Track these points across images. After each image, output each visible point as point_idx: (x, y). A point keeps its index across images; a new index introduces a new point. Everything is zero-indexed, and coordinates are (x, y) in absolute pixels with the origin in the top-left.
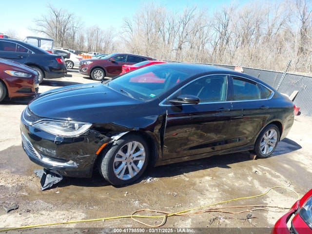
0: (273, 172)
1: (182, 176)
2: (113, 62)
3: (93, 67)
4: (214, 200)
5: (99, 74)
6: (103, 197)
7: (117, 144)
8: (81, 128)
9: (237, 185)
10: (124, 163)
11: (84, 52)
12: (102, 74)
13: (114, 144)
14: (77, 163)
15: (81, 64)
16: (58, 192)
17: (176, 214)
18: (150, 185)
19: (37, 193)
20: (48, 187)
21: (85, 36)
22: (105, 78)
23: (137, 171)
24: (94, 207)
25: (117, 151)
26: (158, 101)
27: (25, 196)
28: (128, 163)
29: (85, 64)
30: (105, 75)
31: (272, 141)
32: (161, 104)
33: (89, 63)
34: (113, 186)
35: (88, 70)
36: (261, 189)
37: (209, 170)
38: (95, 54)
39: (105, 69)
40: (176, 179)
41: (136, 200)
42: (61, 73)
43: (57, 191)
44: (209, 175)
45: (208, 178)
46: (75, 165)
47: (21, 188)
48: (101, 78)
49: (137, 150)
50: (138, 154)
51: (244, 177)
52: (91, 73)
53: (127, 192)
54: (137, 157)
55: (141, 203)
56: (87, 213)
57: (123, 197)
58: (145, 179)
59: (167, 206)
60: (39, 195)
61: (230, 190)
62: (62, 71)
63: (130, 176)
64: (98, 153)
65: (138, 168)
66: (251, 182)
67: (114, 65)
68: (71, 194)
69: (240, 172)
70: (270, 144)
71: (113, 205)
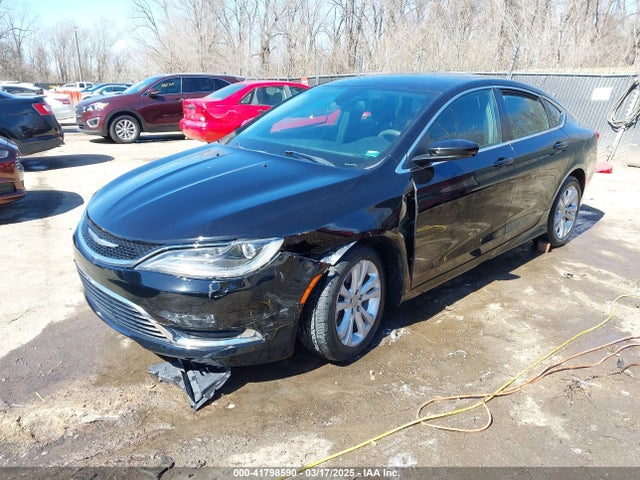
0: (595, 270)
1: (444, 312)
2: (154, 97)
3: (111, 115)
4: (538, 347)
5: (127, 128)
6: (331, 392)
7: (336, 274)
8: (260, 254)
9: (552, 308)
10: (348, 312)
11: (55, 85)
12: (134, 127)
13: (330, 274)
14: (262, 333)
15: (79, 111)
16: (231, 406)
17: (496, 393)
18: (401, 345)
19: (188, 418)
20: (205, 400)
21: (48, 48)
22: (142, 134)
23: (372, 321)
24: (332, 419)
25: (338, 289)
26: (390, 164)
27: (168, 432)
28: (355, 309)
29: (90, 109)
30: (141, 129)
31: (570, 209)
32: (399, 170)
33: (101, 106)
34: (333, 363)
35: (102, 124)
36: (597, 306)
37: (485, 289)
38: (82, 86)
39: (138, 115)
40: (439, 321)
41: (401, 385)
42: (51, 137)
43: (228, 402)
44: (493, 301)
45: (494, 307)
46: (259, 337)
47: (143, 416)
48: (133, 136)
49: (367, 278)
50: (369, 285)
51: (552, 290)
52: (109, 128)
53: (371, 372)
54: (368, 293)
55: (415, 387)
56: (326, 436)
57: (370, 383)
58: (386, 336)
59: (467, 382)
60: (194, 422)
61: (549, 320)
62: (52, 133)
63: (361, 336)
64: (303, 300)
65: (371, 315)
66: (574, 298)
67: (156, 103)
68: (263, 402)
69: (541, 281)
70: (568, 216)
71: (366, 406)
